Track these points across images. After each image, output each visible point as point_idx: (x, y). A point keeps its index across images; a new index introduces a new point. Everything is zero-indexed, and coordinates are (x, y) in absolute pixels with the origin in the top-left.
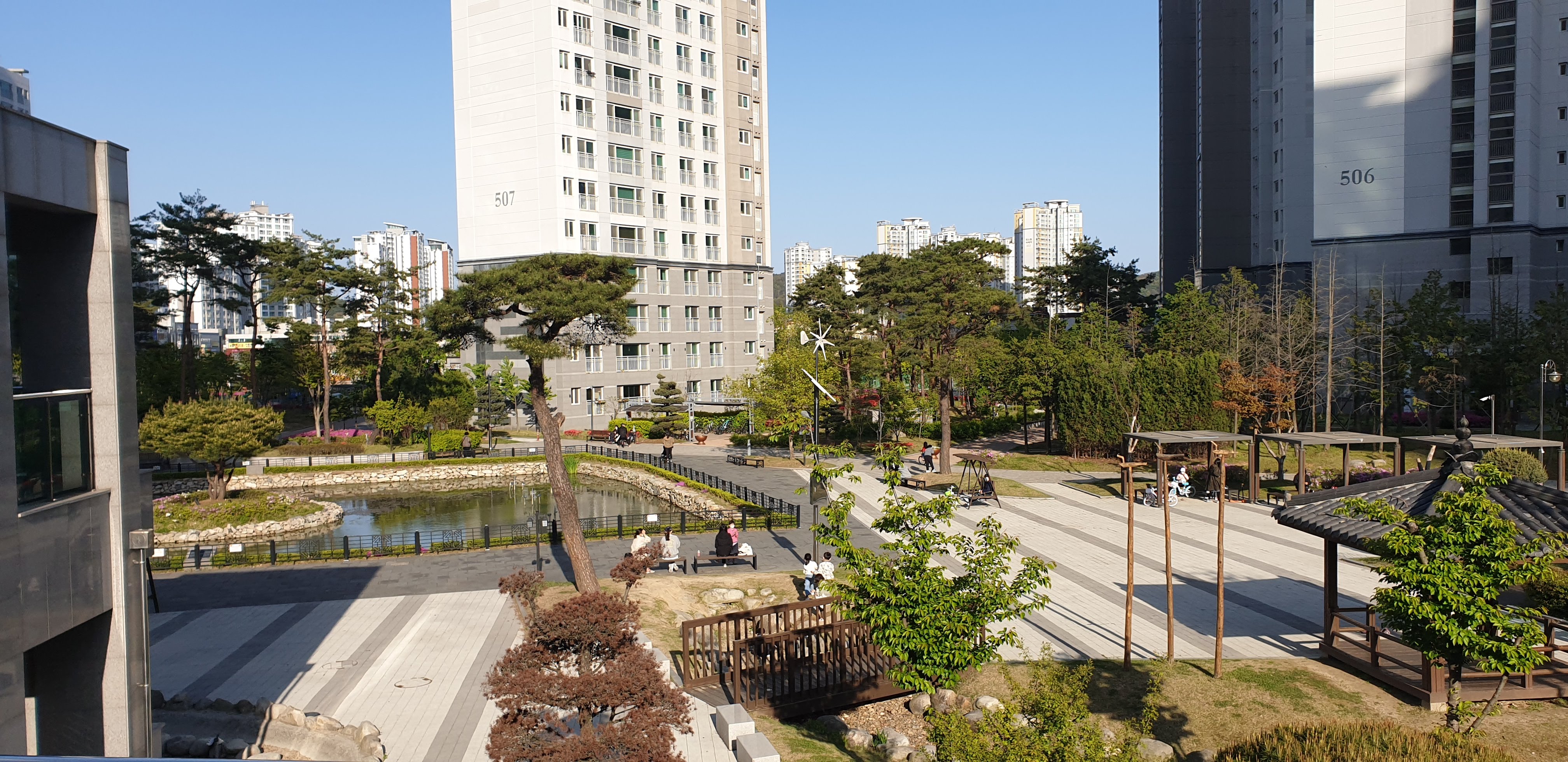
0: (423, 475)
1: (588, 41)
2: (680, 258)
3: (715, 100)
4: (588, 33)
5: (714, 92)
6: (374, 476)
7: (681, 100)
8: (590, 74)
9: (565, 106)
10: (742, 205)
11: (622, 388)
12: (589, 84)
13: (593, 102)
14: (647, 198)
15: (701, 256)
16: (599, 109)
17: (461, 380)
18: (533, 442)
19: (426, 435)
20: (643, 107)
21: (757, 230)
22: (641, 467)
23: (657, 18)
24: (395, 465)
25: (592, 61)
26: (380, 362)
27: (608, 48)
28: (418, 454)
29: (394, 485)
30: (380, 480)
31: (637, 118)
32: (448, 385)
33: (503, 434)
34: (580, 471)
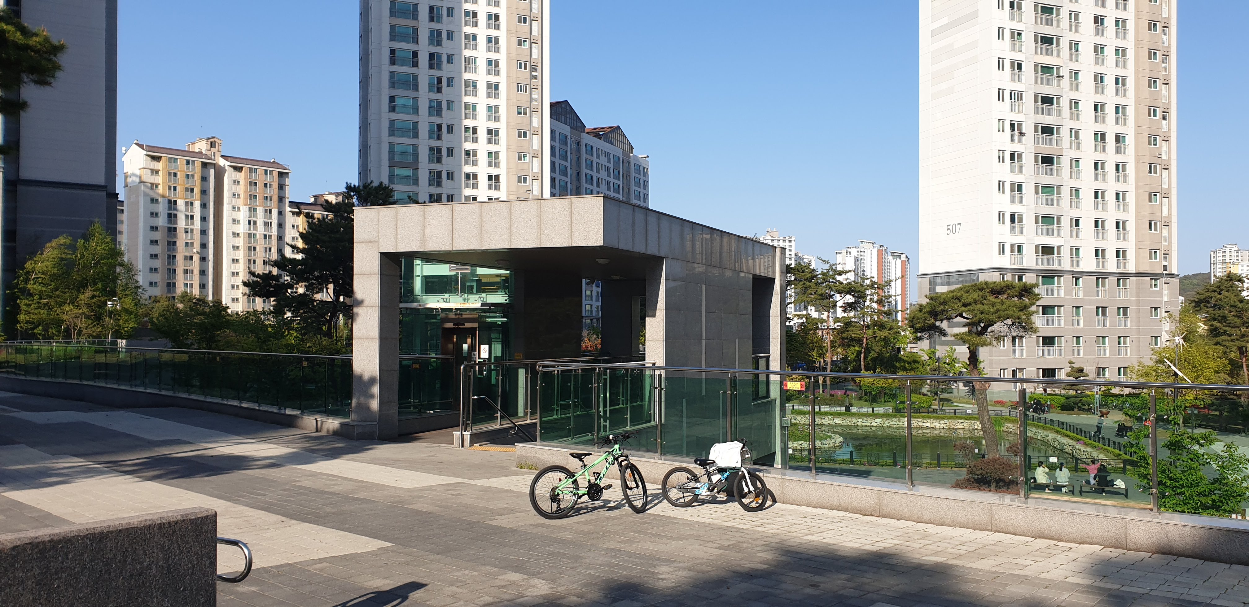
0: (892, 423)
1: (1020, 110)
2: (1093, 269)
3: (1127, 142)
4: (1021, 104)
5: (1127, 136)
6: (860, 421)
7: (1096, 146)
8: (1022, 134)
9: (1001, 159)
10: (1150, 224)
11: (1041, 371)
12: (1020, 141)
13: (1024, 155)
14: (1065, 223)
15: (1111, 265)
16: (1028, 159)
17: (918, 359)
18: (970, 408)
19: (894, 396)
20: (1064, 154)
21: (1164, 243)
22: (1051, 429)
23: (1077, 86)
24: (874, 415)
25: (1024, 124)
26: (864, 345)
27: (1037, 113)
28: (889, 409)
29: (873, 429)
30: (864, 424)
31: (1059, 163)
32: (909, 363)
33: (948, 400)
34: (1005, 429)
